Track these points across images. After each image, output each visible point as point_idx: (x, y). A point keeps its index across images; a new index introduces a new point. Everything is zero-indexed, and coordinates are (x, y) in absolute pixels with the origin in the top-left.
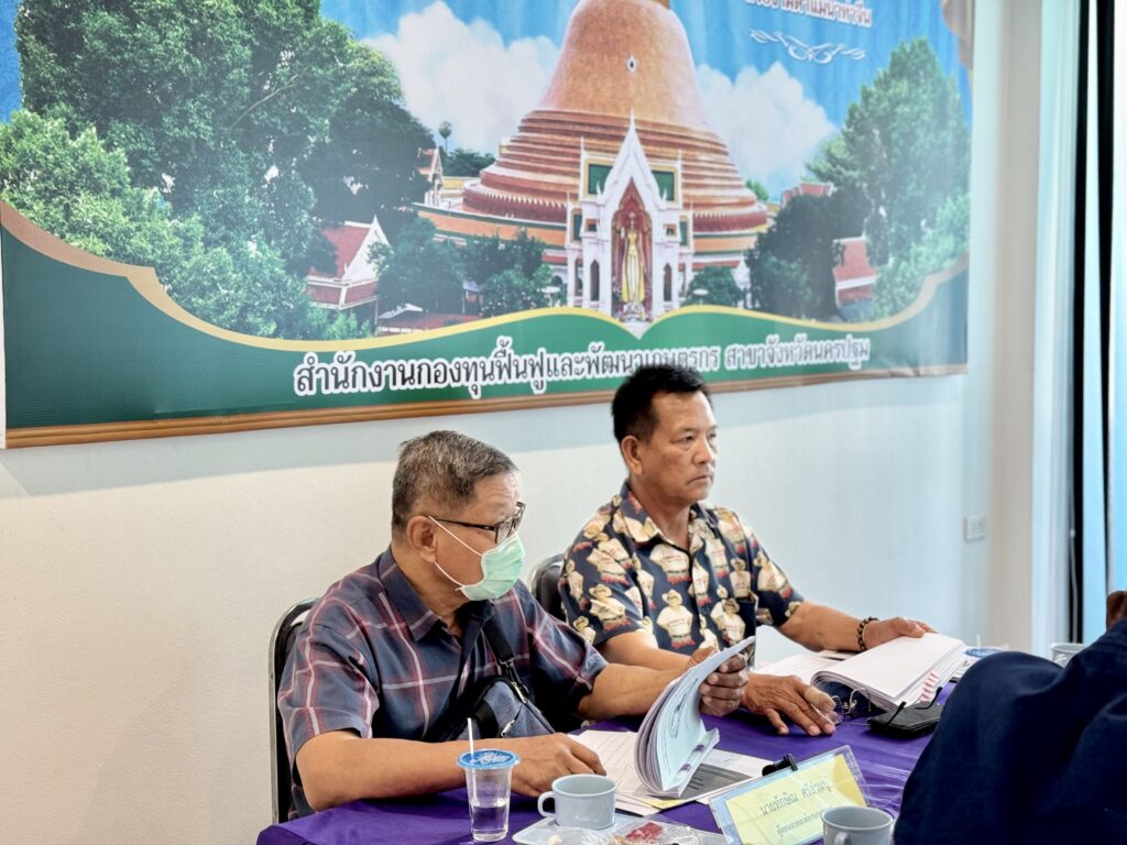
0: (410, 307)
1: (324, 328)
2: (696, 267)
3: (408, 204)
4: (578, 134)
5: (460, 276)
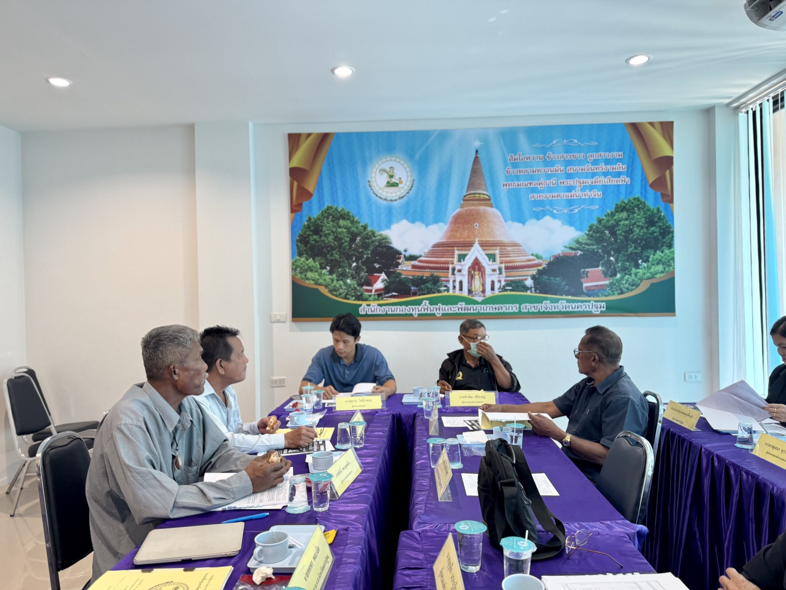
0: (394, 294)
1: (368, 298)
2: (505, 281)
3: (393, 269)
4: (454, 247)
5: (410, 285)
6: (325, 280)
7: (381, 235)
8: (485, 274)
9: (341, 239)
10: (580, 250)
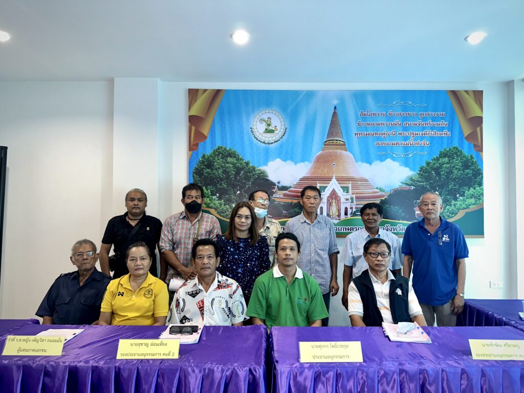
2: (356, 208)
4: (317, 180)
5: (282, 210)
6: (215, 204)
7: (260, 170)
8: (340, 202)
9: (229, 173)
10: (413, 185)
